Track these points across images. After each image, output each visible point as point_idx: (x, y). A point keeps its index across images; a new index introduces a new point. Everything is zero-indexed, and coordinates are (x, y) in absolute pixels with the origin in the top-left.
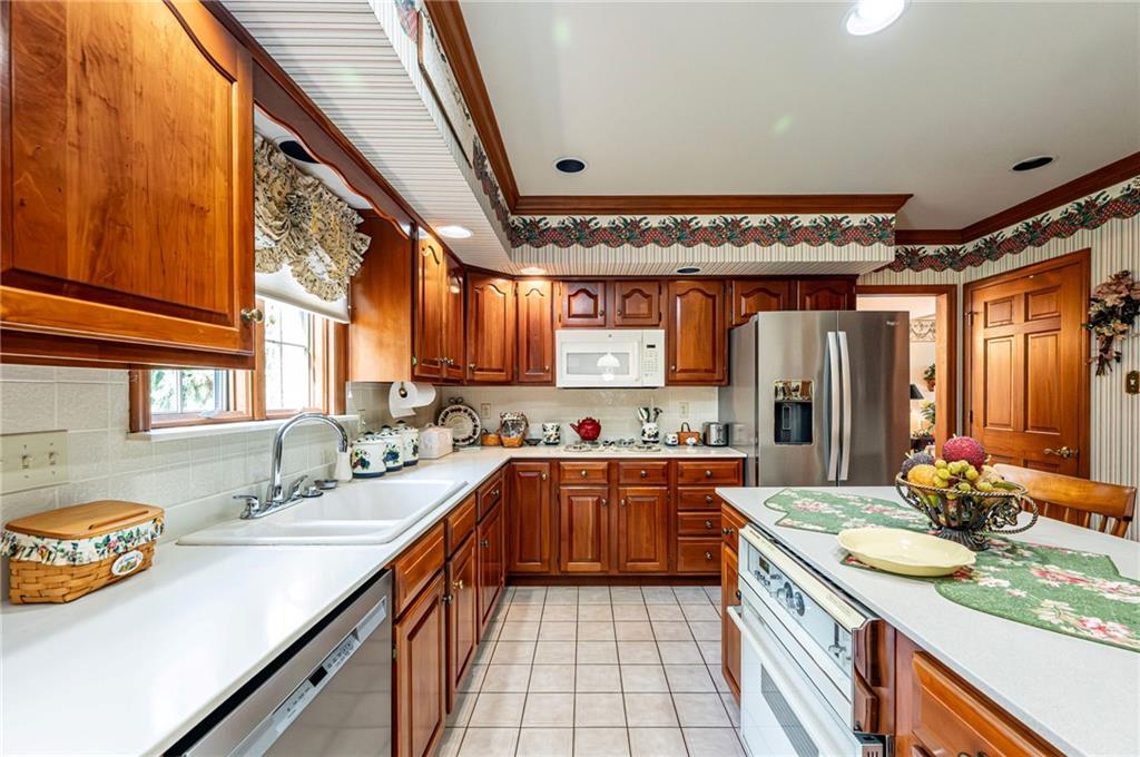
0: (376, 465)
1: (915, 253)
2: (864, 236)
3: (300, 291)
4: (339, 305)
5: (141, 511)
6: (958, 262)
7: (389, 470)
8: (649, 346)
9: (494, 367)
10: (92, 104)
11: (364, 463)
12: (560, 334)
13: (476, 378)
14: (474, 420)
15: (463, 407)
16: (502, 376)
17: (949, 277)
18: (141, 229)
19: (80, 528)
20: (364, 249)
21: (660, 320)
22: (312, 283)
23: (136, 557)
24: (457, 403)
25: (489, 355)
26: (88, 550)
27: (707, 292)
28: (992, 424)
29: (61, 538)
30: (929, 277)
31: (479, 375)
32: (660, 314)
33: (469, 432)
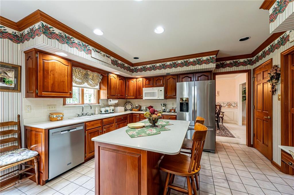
0: (103, 112)
1: (237, 62)
2: (207, 62)
3: (89, 86)
4: (98, 87)
5: (61, 113)
6: (251, 63)
7: (106, 113)
8: (160, 91)
9: (132, 96)
10: (51, 75)
11: (101, 112)
12: (144, 89)
13: (128, 98)
14: (132, 106)
15: (130, 103)
16: (133, 97)
17: (249, 67)
18: (56, 85)
19: (55, 114)
20: (101, 78)
21: (164, 85)
22: (90, 85)
23: (60, 118)
24: (129, 102)
25: (131, 93)
26: (55, 116)
27: (174, 78)
28: (259, 109)
29: (53, 115)
30: (241, 68)
31: (128, 97)
32: (164, 84)
33: (130, 108)
